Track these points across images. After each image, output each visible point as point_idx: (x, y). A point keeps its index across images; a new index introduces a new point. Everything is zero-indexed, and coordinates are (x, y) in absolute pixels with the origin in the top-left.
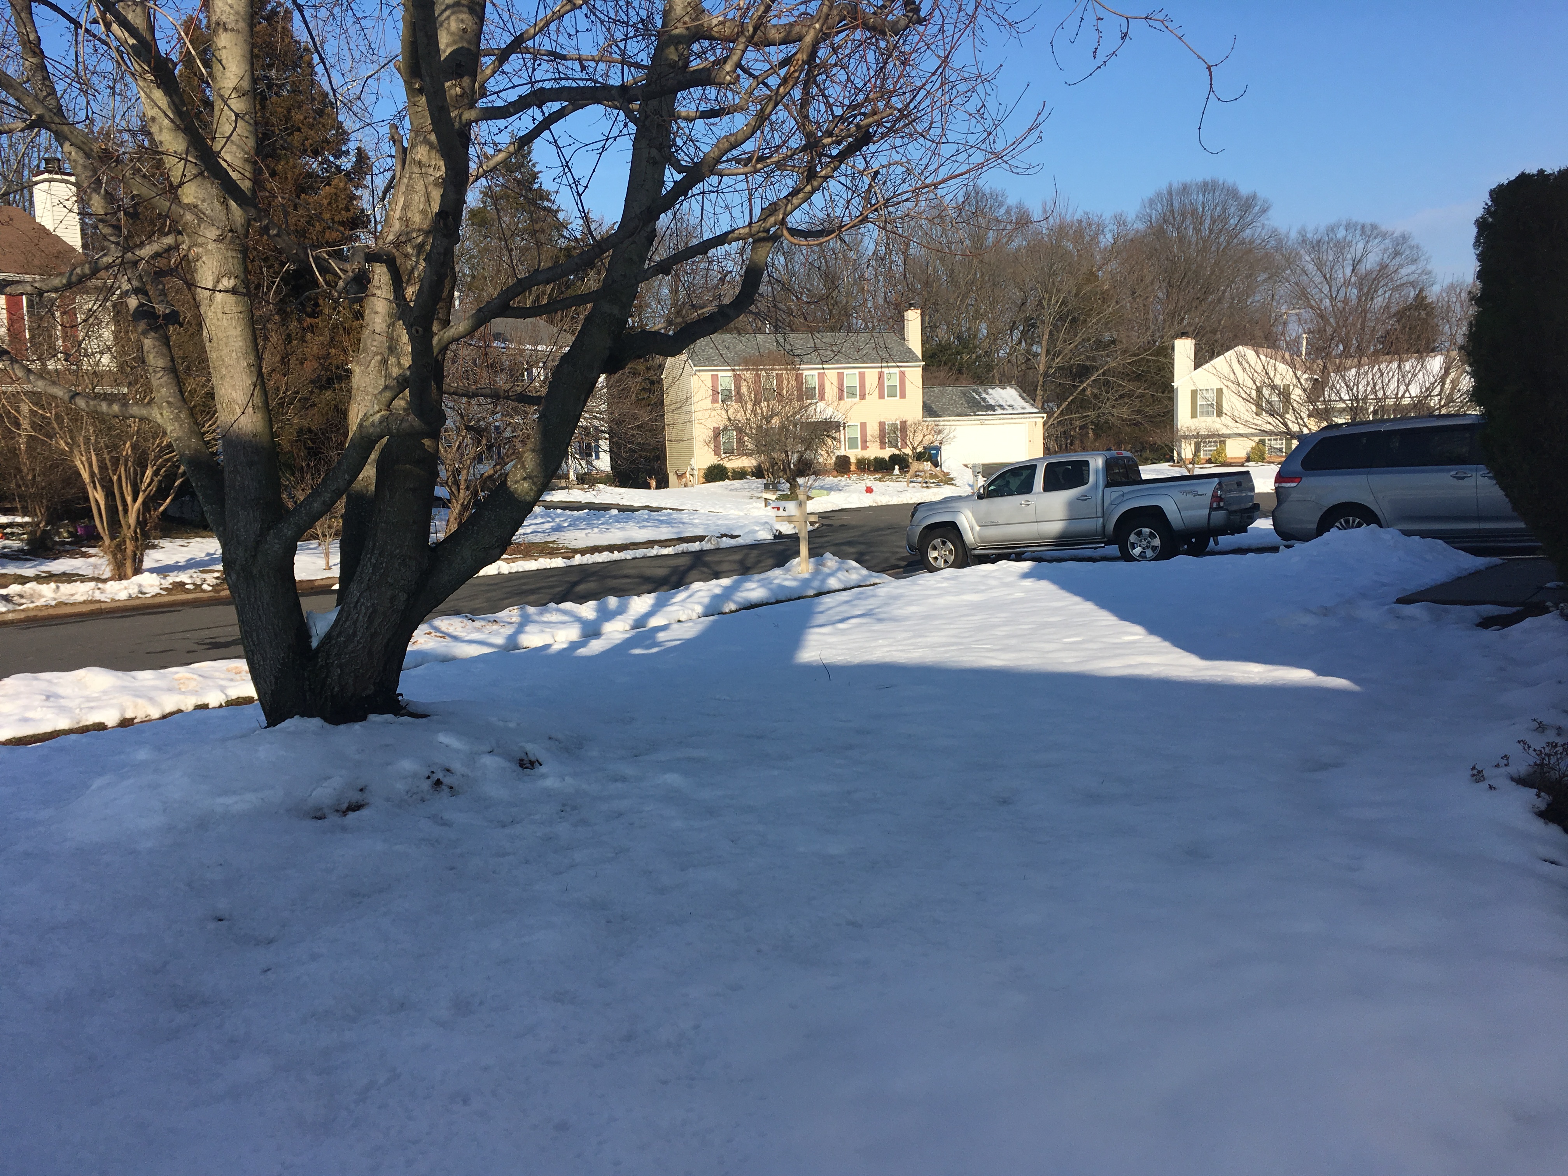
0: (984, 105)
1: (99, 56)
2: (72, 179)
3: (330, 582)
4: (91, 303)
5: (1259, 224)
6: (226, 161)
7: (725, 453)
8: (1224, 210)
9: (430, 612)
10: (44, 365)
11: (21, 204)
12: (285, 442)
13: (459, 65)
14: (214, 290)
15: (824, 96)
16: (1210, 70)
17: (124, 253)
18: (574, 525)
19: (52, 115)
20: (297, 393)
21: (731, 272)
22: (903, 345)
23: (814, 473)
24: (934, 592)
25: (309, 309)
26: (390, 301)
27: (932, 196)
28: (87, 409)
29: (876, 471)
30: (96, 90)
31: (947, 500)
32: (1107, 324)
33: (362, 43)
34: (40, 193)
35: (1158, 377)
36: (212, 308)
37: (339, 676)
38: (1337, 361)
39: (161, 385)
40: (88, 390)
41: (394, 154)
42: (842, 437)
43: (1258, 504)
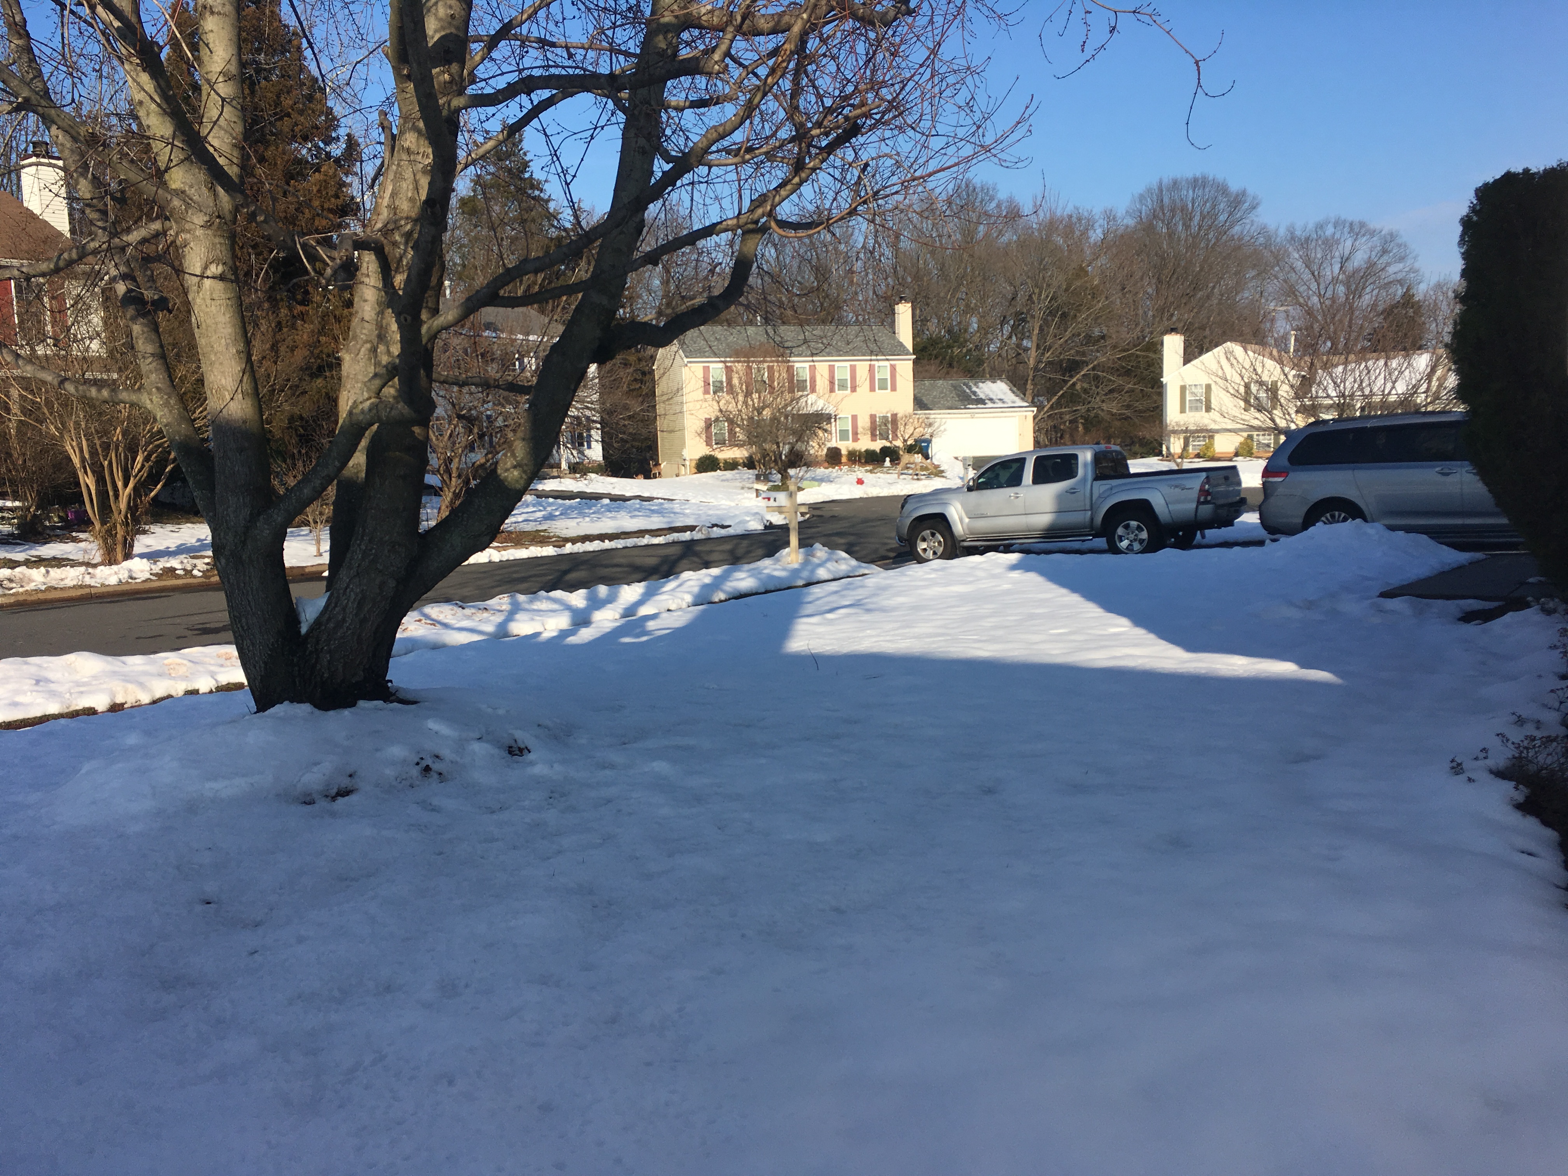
0: (973, 97)
1: (86, 38)
2: (60, 163)
3: (320, 569)
4: (80, 289)
5: (1248, 221)
6: (212, 146)
7: (716, 444)
8: (1214, 207)
9: (419, 598)
10: (33, 350)
11: (8, 188)
12: (277, 427)
13: (447, 51)
14: (202, 277)
15: (814, 86)
16: (1197, 65)
17: (111, 239)
18: (565, 514)
19: (39, 98)
20: (288, 380)
21: (721, 264)
22: (894, 338)
23: (805, 465)
24: (921, 583)
25: (298, 297)
26: (379, 290)
27: (920, 189)
28: (75, 393)
29: (867, 462)
30: (83, 73)
31: (937, 492)
32: (1096, 319)
33: (350, 28)
34: (28, 177)
35: (1146, 373)
36: (201, 294)
37: (329, 662)
38: (1325, 358)
39: (151, 371)
40: (77, 376)
41: (383, 141)
42: (833, 429)
43: (1244, 499)
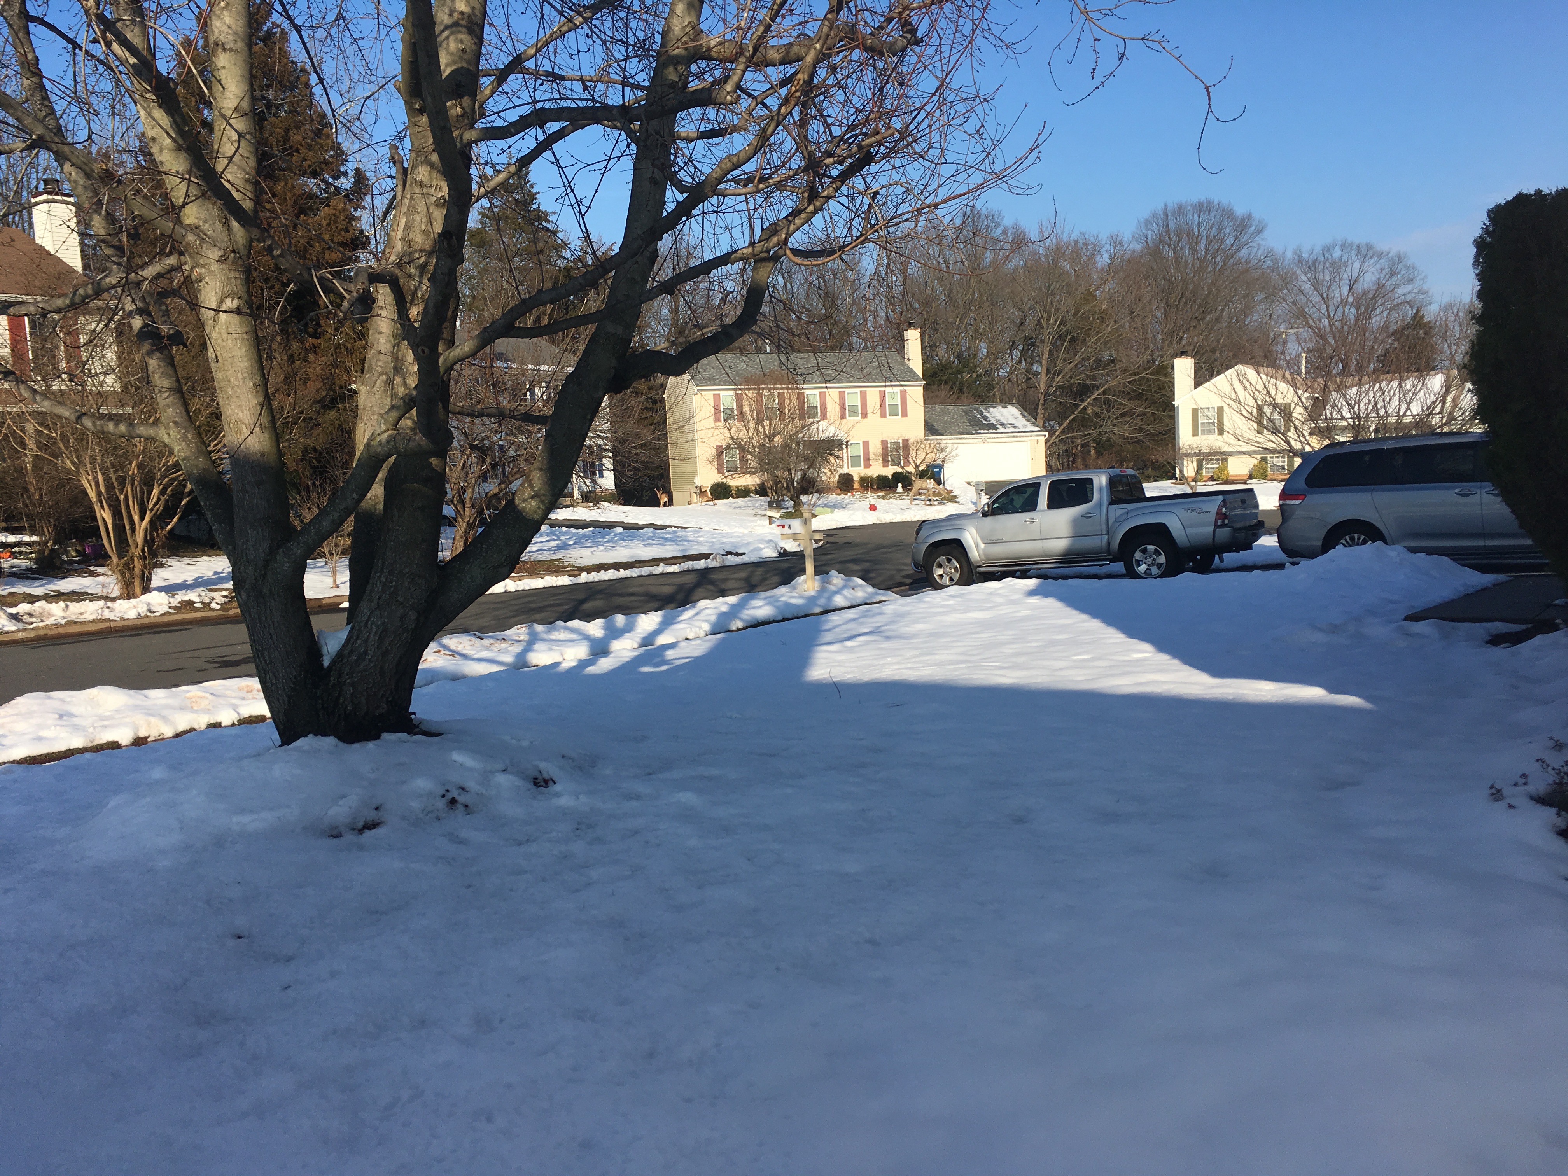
0: (983, 126)
1: (98, 76)
2: (72, 199)
3: (337, 600)
4: (94, 325)
5: (1254, 245)
6: (228, 181)
7: (728, 471)
8: (1220, 230)
9: (441, 630)
10: (48, 386)
11: (20, 225)
12: (290, 461)
13: (459, 85)
14: (217, 311)
15: (822, 116)
16: (1208, 91)
17: (128, 274)
18: (579, 543)
19: (52, 135)
20: (301, 412)
21: (732, 292)
22: (904, 364)
23: (818, 491)
25: (311, 330)
26: (394, 322)
27: (932, 216)
28: (93, 428)
29: (879, 488)
31: (951, 518)
32: (1106, 343)
33: (360, 64)
34: (39, 215)
35: (1158, 396)
36: (216, 328)
37: (352, 695)
38: (1338, 379)
39: (167, 405)
40: (93, 411)
41: (394, 175)
42: (845, 455)
43: (1263, 522)
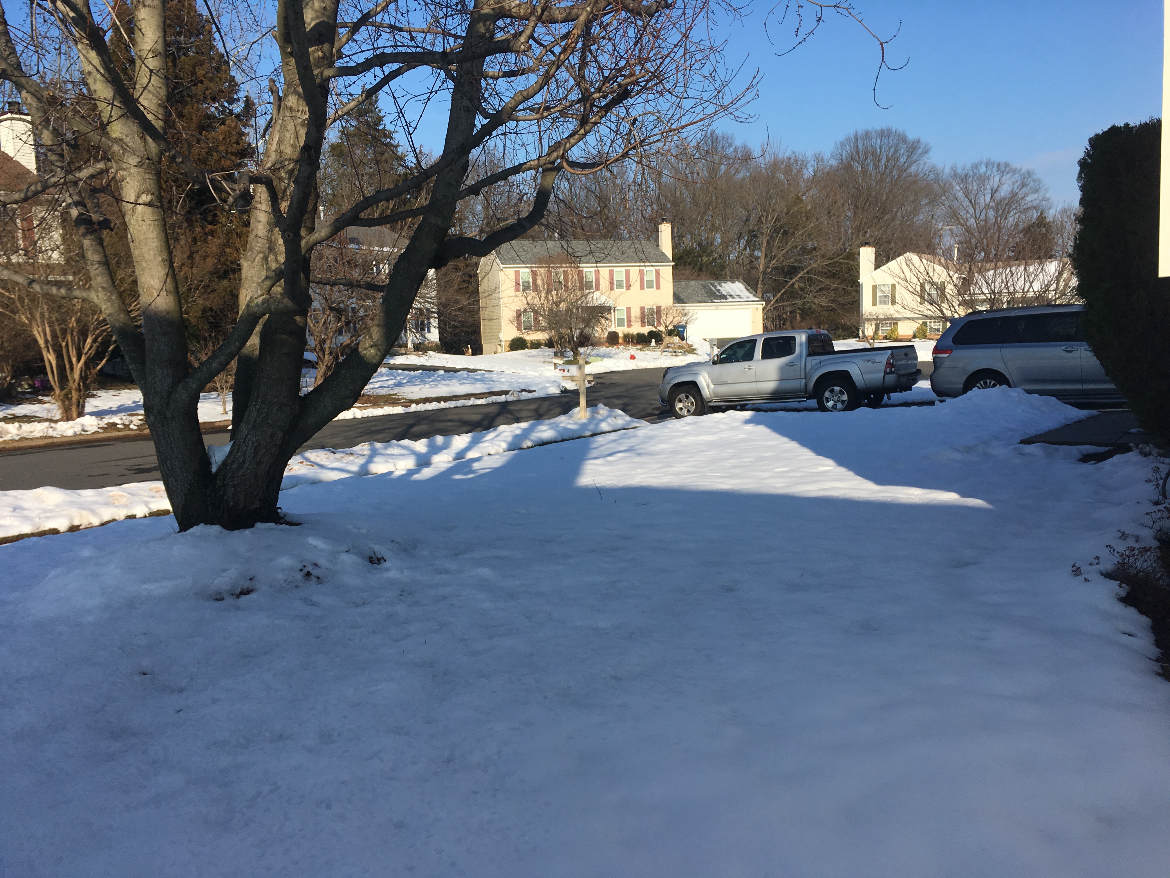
0: (715, 70)
1: (49, 25)
2: (29, 118)
3: (226, 423)
4: (44, 213)
5: (922, 162)
6: (142, 105)
7: (525, 329)
8: (896, 151)
9: (301, 446)
10: (9, 259)
12: (193, 317)
13: (321, 35)
14: (136, 204)
15: (596, 61)
16: (882, 46)
17: (67, 175)
18: (410, 382)
19: (13, 69)
20: (202, 281)
21: (527, 194)
22: (658, 250)
23: (592, 344)
25: (209, 219)
26: (269, 213)
27: (676, 138)
28: (41, 292)
29: (638, 343)
30: (46, 51)
31: (690, 365)
32: (810, 235)
33: (248, 17)
34: (4, 129)
35: (848, 275)
36: (134, 217)
37: (233, 494)
38: (980, 265)
39: (97, 274)
40: (42, 278)
41: (272, 101)
42: (613, 317)
43: (920, 370)
